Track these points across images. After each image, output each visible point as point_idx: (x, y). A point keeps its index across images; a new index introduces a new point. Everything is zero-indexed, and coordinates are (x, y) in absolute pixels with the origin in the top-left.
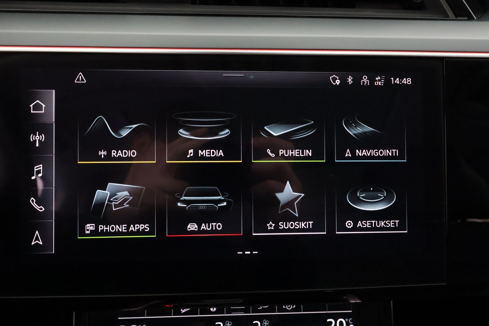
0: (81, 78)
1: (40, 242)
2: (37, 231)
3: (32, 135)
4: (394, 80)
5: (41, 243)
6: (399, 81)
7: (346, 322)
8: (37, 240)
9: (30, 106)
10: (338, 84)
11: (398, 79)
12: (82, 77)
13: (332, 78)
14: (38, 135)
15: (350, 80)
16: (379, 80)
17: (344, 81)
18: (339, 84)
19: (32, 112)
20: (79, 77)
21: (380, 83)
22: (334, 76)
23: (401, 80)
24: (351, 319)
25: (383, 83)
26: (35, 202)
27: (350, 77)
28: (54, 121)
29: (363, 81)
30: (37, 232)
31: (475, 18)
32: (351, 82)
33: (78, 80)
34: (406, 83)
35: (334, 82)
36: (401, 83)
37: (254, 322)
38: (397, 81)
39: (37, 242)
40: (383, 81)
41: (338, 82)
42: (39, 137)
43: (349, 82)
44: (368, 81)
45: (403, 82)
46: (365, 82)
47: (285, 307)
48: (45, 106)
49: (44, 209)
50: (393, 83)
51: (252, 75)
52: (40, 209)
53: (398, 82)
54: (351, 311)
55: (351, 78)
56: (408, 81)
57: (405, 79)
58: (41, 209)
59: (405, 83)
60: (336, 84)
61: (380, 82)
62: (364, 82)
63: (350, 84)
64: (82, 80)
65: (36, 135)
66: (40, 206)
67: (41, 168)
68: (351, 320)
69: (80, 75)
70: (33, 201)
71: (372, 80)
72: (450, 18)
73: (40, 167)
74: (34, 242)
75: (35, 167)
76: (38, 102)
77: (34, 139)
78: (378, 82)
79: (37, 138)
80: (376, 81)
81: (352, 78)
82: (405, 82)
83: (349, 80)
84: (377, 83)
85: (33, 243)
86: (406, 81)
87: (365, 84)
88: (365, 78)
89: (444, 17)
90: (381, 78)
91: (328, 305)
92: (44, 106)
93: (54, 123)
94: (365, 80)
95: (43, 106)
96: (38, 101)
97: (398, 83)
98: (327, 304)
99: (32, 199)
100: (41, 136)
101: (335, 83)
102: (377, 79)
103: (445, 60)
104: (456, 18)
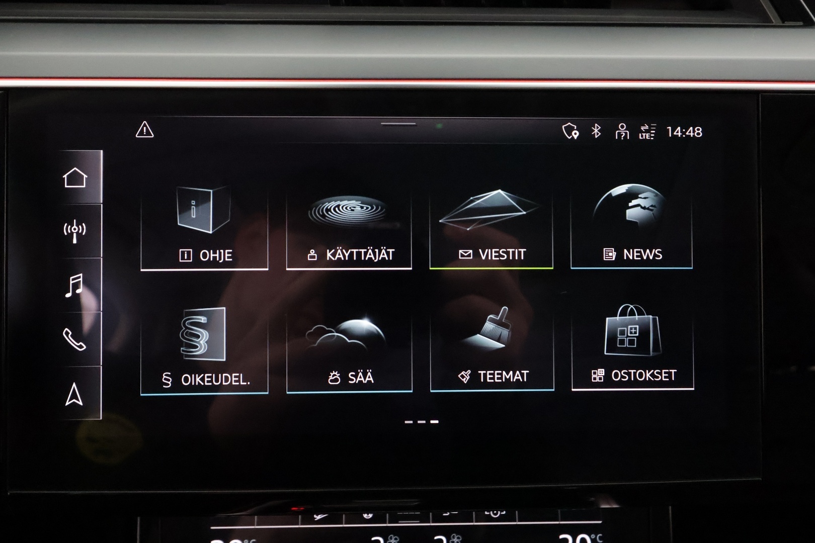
0: (145, 130)
1: (79, 401)
2: (74, 383)
3: (66, 224)
4: (673, 131)
5: (81, 403)
6: (682, 132)
7: (592, 540)
8: (74, 398)
9: (64, 177)
10: (576, 137)
11: (679, 128)
12: (147, 129)
13: (564, 127)
14: (76, 226)
15: (596, 131)
16: (647, 131)
17: (586, 132)
18: (578, 137)
19: (66, 186)
20: (143, 128)
21: (647, 136)
22: (569, 123)
23: (684, 130)
24: (601, 535)
25: (653, 135)
26: (71, 336)
27: (596, 125)
28: (102, 202)
29: (618, 133)
30: (74, 385)
32: (598, 134)
33: (141, 133)
34: (694, 135)
35: (570, 134)
36: (684, 136)
37: (436, 538)
38: (678, 132)
39: (74, 402)
40: (654, 132)
41: (576, 134)
42: (77, 228)
43: (595, 133)
44: (628, 132)
45: (687, 134)
46: (623, 134)
47: (488, 513)
48: (87, 177)
49: (85, 347)
50: (670, 136)
51: (439, 123)
52: (79, 346)
53: (680, 134)
54: (600, 522)
55: (598, 128)
56: (697, 132)
57: (691, 128)
58: (81, 347)
59: (692, 136)
60: (573, 137)
61: (647, 134)
62: (620, 135)
63: (596, 137)
64: (148, 133)
65: (72, 226)
66: (78, 343)
67: (81, 279)
68: (600, 537)
69: (145, 125)
70: (67, 333)
71: (635, 130)
72: (773, 23)
73: (79, 277)
74: (69, 401)
75: (71, 278)
76: (75, 170)
77: (69, 231)
78: (644, 134)
79: (75, 229)
80: (642, 132)
81: (600, 128)
82: (692, 134)
83: (594, 131)
84: (642, 136)
85: (67, 404)
86: (694, 132)
87: (622, 137)
88: (622, 127)
89: (763, 22)
90: (650, 126)
91: (561, 512)
92: (85, 176)
93: (102, 205)
94: (623, 131)
95: (83, 176)
96: (75, 168)
97: (679, 136)
98: (559, 510)
99: (67, 331)
100: (80, 227)
101: (571, 136)
102: (643, 128)
103: (762, 95)
104: (783, 22)
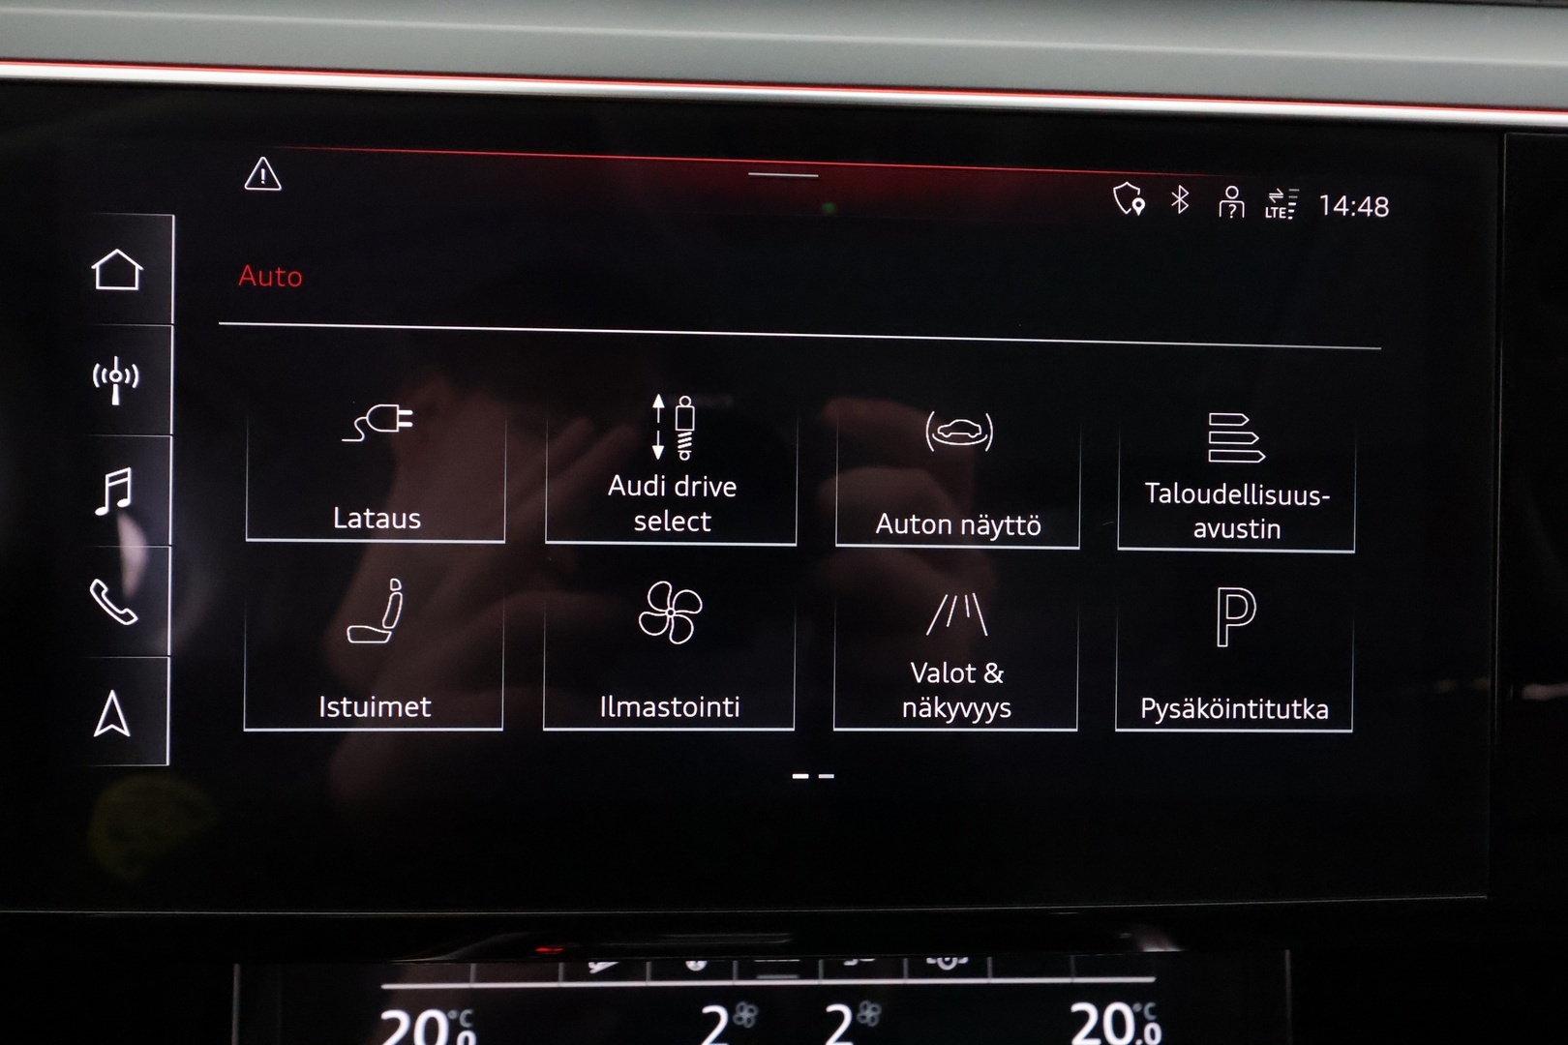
0: (263, 176)
1: (122, 727)
2: (112, 691)
3: (97, 366)
4: (1332, 204)
5: (126, 732)
6: (1349, 205)
7: (1134, 1014)
8: (113, 721)
9: (93, 267)
10: (1138, 210)
11: (1344, 198)
12: (268, 173)
13: (1117, 191)
14: (119, 368)
15: (1180, 199)
16: (1280, 203)
18: (1142, 212)
19: (98, 287)
20: (259, 171)
21: (1281, 213)
22: (1127, 183)
23: (1354, 203)
24: (1151, 1005)
25: (1293, 211)
26: (107, 595)
27: (1180, 187)
28: (172, 322)
29: (1223, 204)
30: (112, 694)
32: (1183, 206)
33: (256, 182)
34: (1373, 214)
35: (1127, 205)
36: (1353, 214)
37: (830, 1008)
38: (1341, 206)
39: (112, 729)
40: (1294, 204)
41: (1139, 206)
42: (120, 374)
43: (1177, 204)
44: (1243, 204)
45: (1360, 210)
46: (1232, 208)
47: (934, 962)
48: (141, 268)
49: (135, 618)
50: (1326, 213)
52: (124, 617)
53: (1345, 210)
54: (1152, 980)
55: (1183, 194)
56: (1379, 206)
57: (1368, 199)
58: (127, 617)
59: (1369, 215)
60: (1133, 211)
61: (1281, 209)
62: (1227, 208)
63: (1180, 212)
64: (270, 182)
65: (111, 369)
66: (122, 609)
67: (128, 479)
68: (1149, 1008)
69: (263, 164)
70: (98, 589)
71: (1256, 200)
73: (125, 475)
74: (102, 729)
75: (107, 476)
76: (117, 255)
77: (104, 381)
78: (1275, 209)
79: (116, 376)
80: (1270, 204)
81: (1188, 193)
82: (1369, 211)
83: (1176, 199)
84: (1271, 213)
85: (99, 732)
86: (1373, 206)
87: (1232, 213)
88: (1232, 192)
90: (1286, 194)
91: (1076, 959)
92: (138, 267)
93: (172, 328)
94: (1232, 200)
95: (134, 267)
96: (118, 251)
97: (1344, 214)
98: (1071, 956)
99: (97, 585)
100: (127, 371)
101: (1130, 210)
102: (1272, 196)
103: (1508, 136)
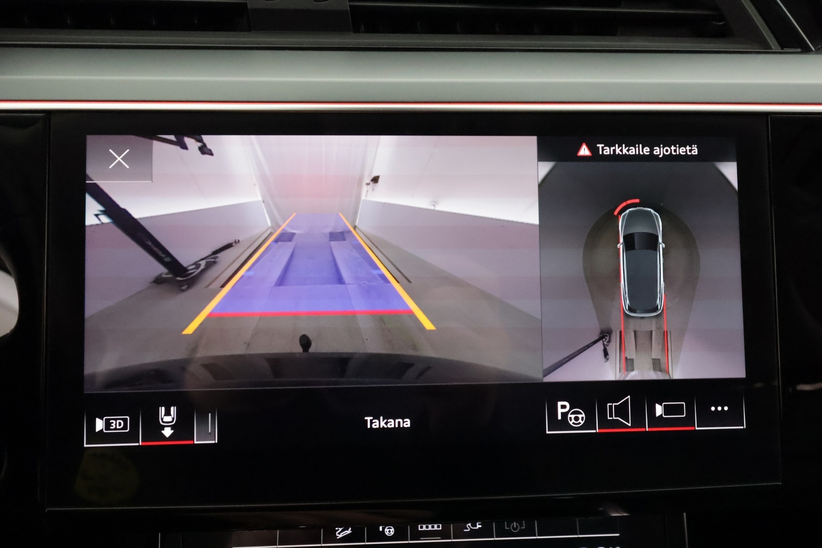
31: (813, 49)
54: (618, 534)
72: (772, 49)
89: (763, 48)
98: (577, 520)
103: (771, 118)
104: (782, 49)
